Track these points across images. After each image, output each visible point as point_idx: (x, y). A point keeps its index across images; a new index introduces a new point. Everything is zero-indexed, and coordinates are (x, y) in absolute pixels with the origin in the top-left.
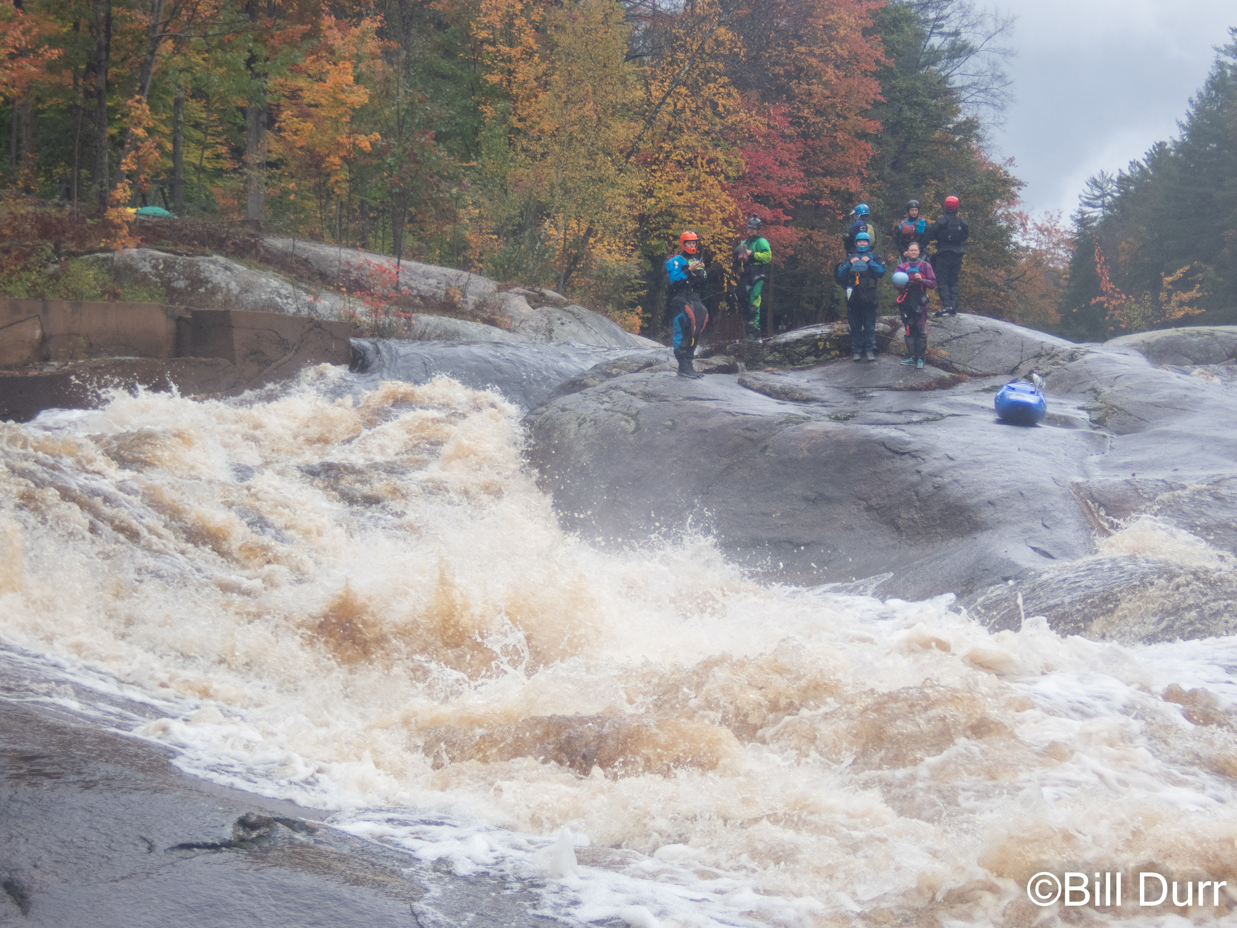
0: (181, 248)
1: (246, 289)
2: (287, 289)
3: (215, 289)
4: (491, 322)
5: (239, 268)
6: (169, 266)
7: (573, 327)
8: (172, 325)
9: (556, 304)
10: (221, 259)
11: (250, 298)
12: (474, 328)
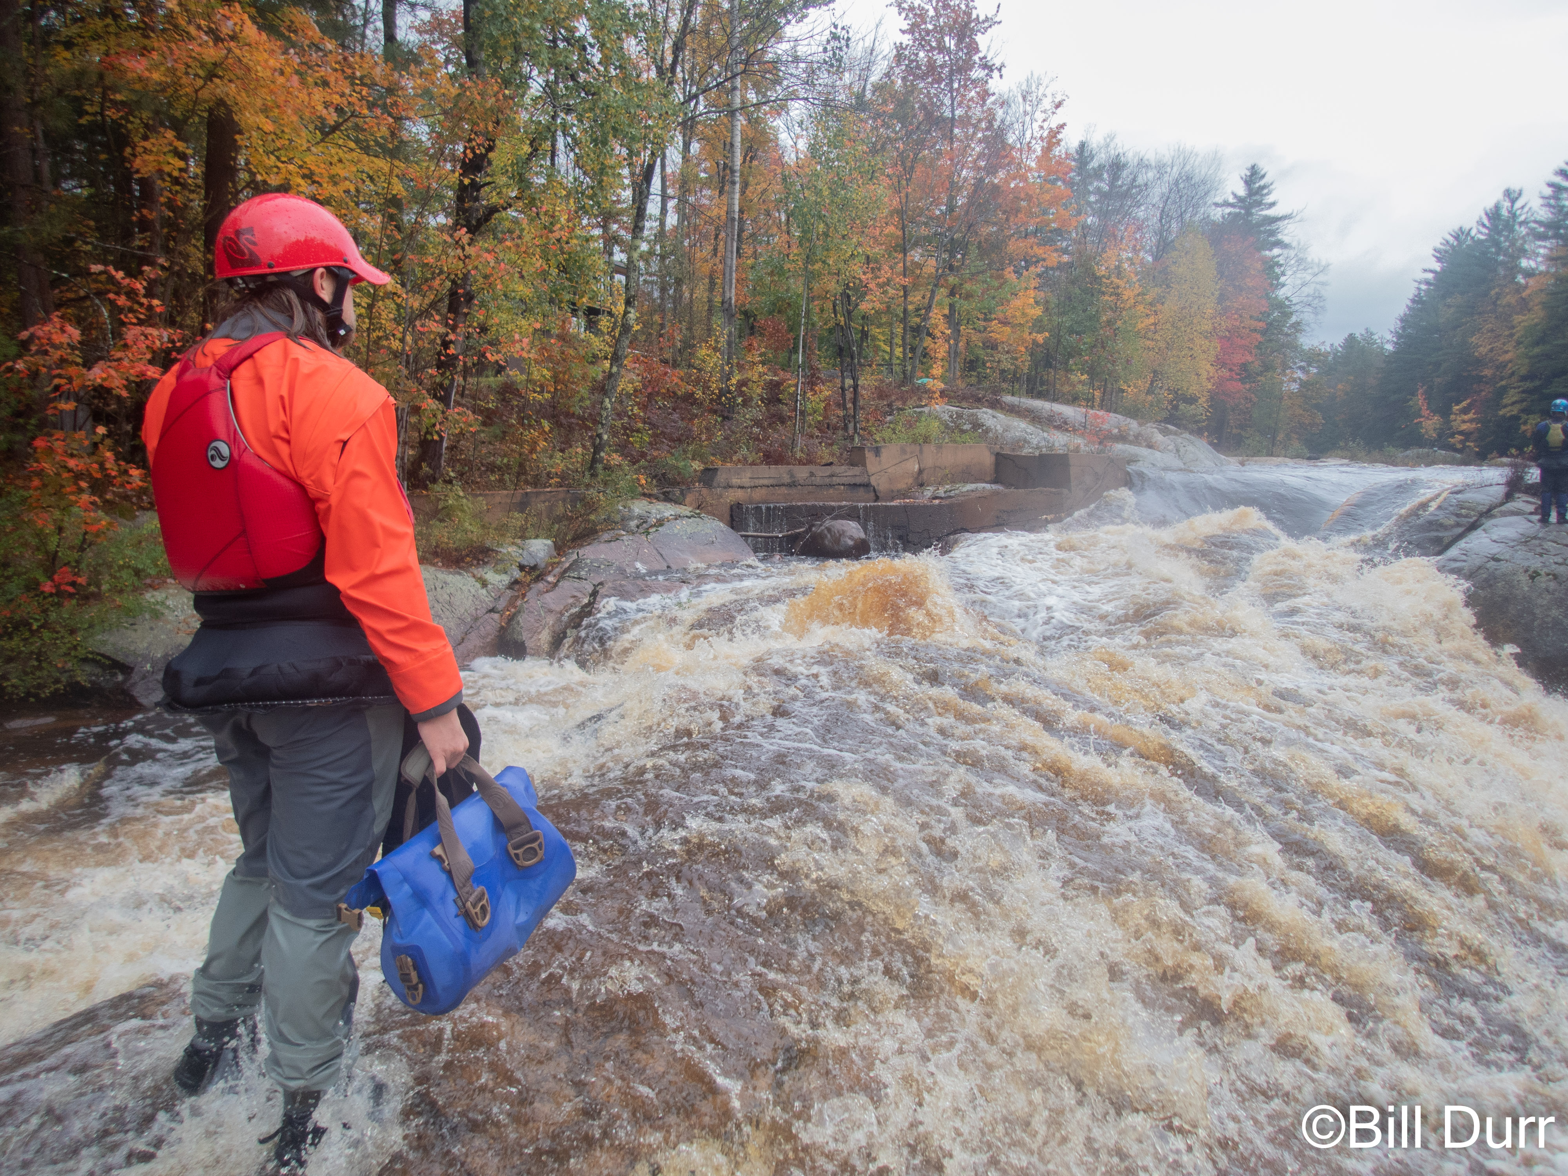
0: (964, 404)
1: (1005, 430)
2: (1031, 429)
3: (987, 431)
4: (1150, 446)
5: (1001, 416)
6: (960, 416)
7: (1190, 448)
8: (993, 458)
9: (1176, 434)
10: (990, 411)
11: (1009, 435)
12: (1143, 451)
